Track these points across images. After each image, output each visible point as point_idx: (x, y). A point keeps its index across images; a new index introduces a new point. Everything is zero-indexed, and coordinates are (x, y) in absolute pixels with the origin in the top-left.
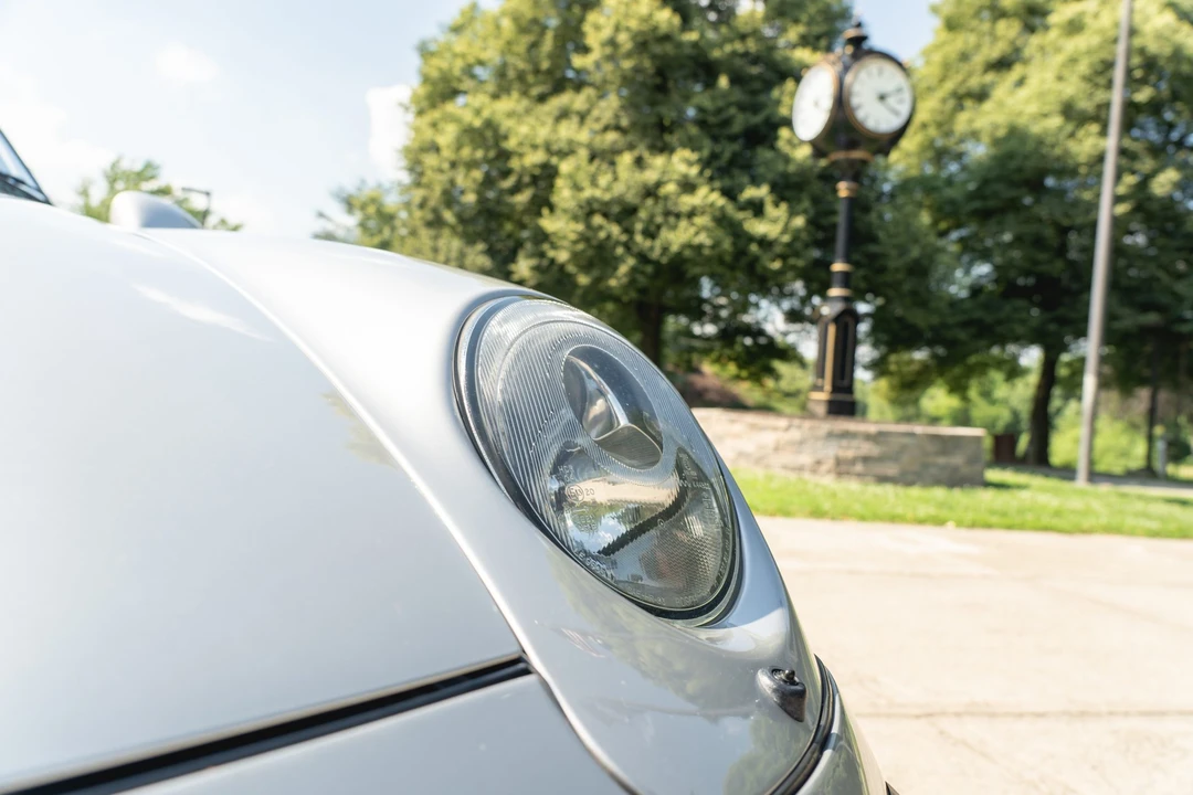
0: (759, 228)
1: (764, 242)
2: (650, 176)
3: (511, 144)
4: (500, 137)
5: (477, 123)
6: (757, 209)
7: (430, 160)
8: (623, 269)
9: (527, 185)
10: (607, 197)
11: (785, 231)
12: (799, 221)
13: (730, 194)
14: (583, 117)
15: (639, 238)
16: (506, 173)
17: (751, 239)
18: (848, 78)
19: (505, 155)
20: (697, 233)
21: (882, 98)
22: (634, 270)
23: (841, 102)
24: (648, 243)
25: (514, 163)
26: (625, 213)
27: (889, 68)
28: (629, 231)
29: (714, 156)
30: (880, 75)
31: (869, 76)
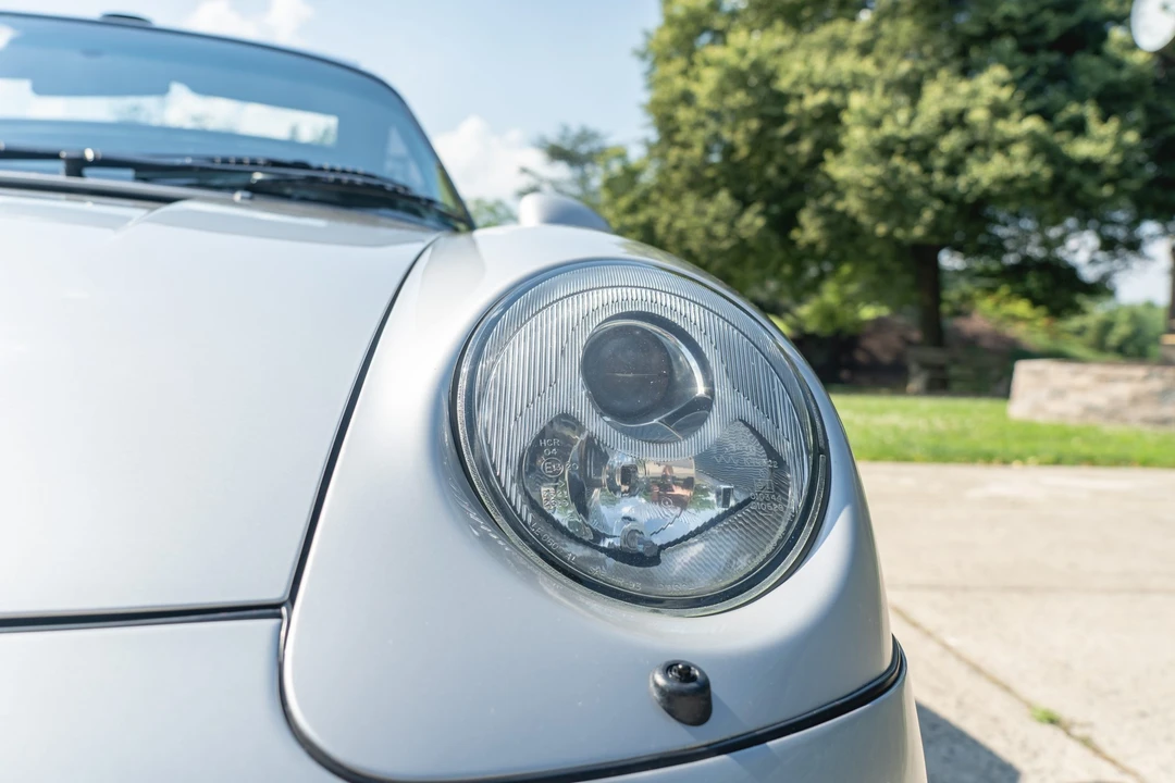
0: (1082, 149)
1: (1090, 166)
3: (784, 84)
4: (769, 78)
5: (745, 65)
6: (1078, 127)
7: (683, 114)
8: (927, 215)
9: (809, 131)
10: (905, 134)
11: (1114, 150)
12: (1131, 137)
13: (1046, 114)
15: (938, 177)
16: (782, 119)
17: (1069, 163)
19: (782, 98)
22: (939, 214)
24: (949, 182)
25: (792, 108)
28: (928, 170)
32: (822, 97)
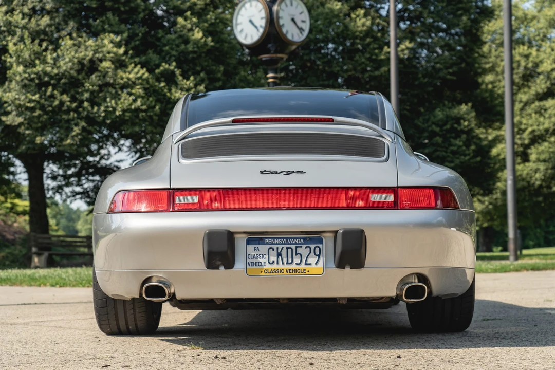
18: (275, 8)
20: (135, 101)
23: (272, 22)
26: (72, 84)
29: (130, 38)
30: (292, 5)
31: (287, 6)
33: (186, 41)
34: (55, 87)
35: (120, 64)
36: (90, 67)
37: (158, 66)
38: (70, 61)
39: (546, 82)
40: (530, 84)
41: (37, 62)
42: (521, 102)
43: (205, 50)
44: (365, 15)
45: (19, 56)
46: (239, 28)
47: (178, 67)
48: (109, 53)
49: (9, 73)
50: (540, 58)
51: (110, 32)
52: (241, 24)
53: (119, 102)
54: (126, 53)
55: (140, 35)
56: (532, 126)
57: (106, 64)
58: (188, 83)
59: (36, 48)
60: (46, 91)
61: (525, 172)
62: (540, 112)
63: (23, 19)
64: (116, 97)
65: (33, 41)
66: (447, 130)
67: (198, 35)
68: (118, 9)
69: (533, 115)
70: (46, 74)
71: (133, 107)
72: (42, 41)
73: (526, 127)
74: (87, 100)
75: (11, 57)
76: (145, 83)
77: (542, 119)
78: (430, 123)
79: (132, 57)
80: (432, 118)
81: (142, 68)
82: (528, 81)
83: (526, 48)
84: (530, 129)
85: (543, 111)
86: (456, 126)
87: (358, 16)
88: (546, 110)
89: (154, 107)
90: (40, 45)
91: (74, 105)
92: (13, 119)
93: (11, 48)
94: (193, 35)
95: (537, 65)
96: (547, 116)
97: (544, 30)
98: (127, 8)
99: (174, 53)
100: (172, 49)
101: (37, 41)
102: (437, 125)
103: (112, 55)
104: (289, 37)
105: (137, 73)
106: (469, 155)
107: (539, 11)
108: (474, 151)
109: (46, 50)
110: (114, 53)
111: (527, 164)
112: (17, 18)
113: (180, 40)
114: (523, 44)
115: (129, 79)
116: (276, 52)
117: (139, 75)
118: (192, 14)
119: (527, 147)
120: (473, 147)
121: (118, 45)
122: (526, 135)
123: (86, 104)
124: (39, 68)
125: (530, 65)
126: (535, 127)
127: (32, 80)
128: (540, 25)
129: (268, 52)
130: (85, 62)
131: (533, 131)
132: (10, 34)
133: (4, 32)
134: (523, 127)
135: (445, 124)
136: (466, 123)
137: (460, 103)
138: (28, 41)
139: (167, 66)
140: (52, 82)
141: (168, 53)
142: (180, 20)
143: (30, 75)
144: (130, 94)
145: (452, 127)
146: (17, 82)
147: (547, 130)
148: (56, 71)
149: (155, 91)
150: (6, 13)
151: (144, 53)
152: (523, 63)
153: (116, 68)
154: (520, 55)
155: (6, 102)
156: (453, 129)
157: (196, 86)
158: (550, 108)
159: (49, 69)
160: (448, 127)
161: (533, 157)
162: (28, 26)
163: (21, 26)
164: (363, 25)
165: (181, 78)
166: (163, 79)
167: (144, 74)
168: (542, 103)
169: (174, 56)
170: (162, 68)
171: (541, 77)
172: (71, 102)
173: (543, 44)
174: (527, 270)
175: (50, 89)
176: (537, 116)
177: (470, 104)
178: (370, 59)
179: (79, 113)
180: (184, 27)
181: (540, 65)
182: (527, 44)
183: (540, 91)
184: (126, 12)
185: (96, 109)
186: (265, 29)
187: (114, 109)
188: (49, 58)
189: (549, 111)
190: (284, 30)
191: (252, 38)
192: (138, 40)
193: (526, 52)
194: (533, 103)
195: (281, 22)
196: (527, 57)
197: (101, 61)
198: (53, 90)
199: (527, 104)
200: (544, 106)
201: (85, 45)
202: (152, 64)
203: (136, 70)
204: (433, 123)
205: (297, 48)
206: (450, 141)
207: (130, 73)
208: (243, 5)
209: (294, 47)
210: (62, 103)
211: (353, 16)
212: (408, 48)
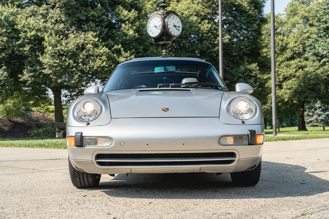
2: (80, 41)
3: (19, 27)
4: (12, 24)
9: (29, 43)
14: (44, 16)
16: (18, 39)
18: (166, 20)
19: (17, 31)
20: (103, 62)
21: (175, 26)
23: (165, 27)
25: (22, 35)
26: (74, 55)
27: (176, 17)
28: (76, 62)
29: (100, 33)
30: (174, 19)
31: (171, 19)
32: (33, 33)
33: (126, 35)
34: (66, 56)
35: (96, 46)
36: (82, 47)
37: (113, 46)
38: (73, 44)
39: (291, 52)
40: (284, 53)
41: (58, 45)
42: (279, 61)
43: (134, 39)
44: (208, 23)
45: (50, 42)
46: (150, 29)
47: (122, 47)
48: (91, 41)
49: (46, 50)
50: (288, 41)
51: (91, 31)
52: (150, 27)
53: (96, 63)
54: (98, 41)
55: (105, 32)
56: (284, 72)
57: (89, 46)
58: (127, 54)
59: (58, 38)
60: (62, 58)
61: (280, 94)
62: (287, 66)
63: (52, 25)
64: (94, 61)
65: (56, 35)
66: (245, 76)
67: (131, 32)
68: (95, 20)
69: (284, 67)
70: (62, 50)
71: (102, 66)
72: (60, 35)
73: (281, 73)
74: (81, 62)
75: (46, 42)
76: (107, 54)
77: (288, 69)
78: (238, 72)
79: (101, 42)
80: (239, 70)
81: (106, 47)
82: (283, 52)
83: (282, 36)
84: (283, 74)
85: (289, 66)
86: (250, 73)
87: (205, 23)
88: (290, 66)
89: (111, 65)
90: (60, 37)
91: (75, 65)
92: (47, 71)
93: (46, 38)
94: (129, 32)
95: (287, 44)
96: (291, 68)
97: (291, 28)
98: (99, 20)
99: (120, 40)
100: (120, 39)
101: (58, 35)
102: (241, 73)
103: (92, 42)
104: (173, 33)
105: (104, 50)
106: (256, 87)
107: (288, 19)
108: (258, 85)
109: (62, 39)
110: (93, 41)
111: (282, 90)
112: (49, 24)
113: (123, 34)
114: (281, 34)
115: (100, 52)
116: (167, 40)
117: (105, 51)
118: (129, 23)
119: (282, 82)
120: (258, 83)
121: (95, 37)
122: (281, 77)
123: (80, 64)
124: (59, 48)
125: (284, 44)
126: (285, 73)
127: (56, 53)
128: (289, 26)
129: (163, 40)
130: (80, 45)
131: (285, 75)
132: (45, 32)
133: (43, 31)
134: (279, 73)
135: (245, 73)
136: (255, 72)
137: (252, 62)
138: (54, 36)
139: (117, 47)
140: (65, 54)
141: (118, 40)
142: (123, 25)
143: (55, 51)
144: (101, 60)
145: (248, 74)
146: (49, 55)
147: (291, 75)
148: (66, 49)
149: (111, 58)
150: (44, 22)
151: (107, 40)
152: (280, 43)
153: (94, 48)
154: (280, 40)
155: (44, 63)
156: (248, 75)
157: (130, 56)
158: (292, 64)
159: (63, 48)
160: (246, 74)
161: (284, 87)
162: (54, 28)
163: (50, 28)
164: (207, 27)
165: (124, 52)
166: (115, 52)
167: (107, 50)
168: (288, 62)
169: (120, 42)
170: (115, 47)
171: (289, 50)
172: (74, 63)
173: (290, 34)
174: (281, 140)
175: (64, 57)
176: (286, 68)
177: (256, 64)
178: (210, 43)
179: (77, 68)
180: (125, 28)
181: (288, 44)
182: (282, 35)
183: (288, 57)
184: (98, 22)
185: (85, 66)
186: (162, 30)
187: (93, 67)
188: (64, 42)
189: (292, 66)
190: (170, 31)
191: (155, 34)
192: (104, 35)
193: (282, 39)
194: (285, 62)
195: (169, 27)
196: (282, 40)
197: (87, 44)
198: (66, 58)
199: (282, 62)
200: (290, 63)
201: (80, 37)
202: (110, 45)
203: (103, 49)
204: (239, 72)
205: (176, 39)
206: (247, 81)
207: (101, 50)
208: (152, 19)
209: (175, 38)
210: (70, 64)
211: (202, 23)
212: (228, 38)
